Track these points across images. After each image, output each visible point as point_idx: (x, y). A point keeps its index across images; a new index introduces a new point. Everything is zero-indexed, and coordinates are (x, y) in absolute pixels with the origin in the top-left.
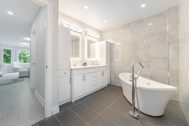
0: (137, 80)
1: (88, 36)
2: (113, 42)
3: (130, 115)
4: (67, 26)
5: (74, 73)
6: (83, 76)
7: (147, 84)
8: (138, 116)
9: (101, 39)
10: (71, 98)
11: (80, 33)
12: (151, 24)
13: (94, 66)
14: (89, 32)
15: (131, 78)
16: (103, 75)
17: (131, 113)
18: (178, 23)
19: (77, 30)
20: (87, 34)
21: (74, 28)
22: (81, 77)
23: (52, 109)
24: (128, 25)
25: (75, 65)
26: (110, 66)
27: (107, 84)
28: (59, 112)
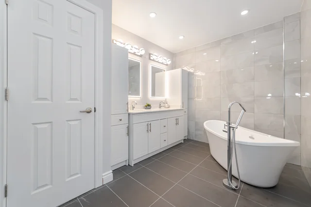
0: (237, 131)
1: (152, 61)
2: (191, 71)
3: (224, 184)
4: (122, 46)
5: (135, 119)
6: (148, 125)
7: (250, 137)
8: (236, 187)
9: (173, 67)
10: (128, 160)
11: (141, 56)
12: (255, 41)
13: (163, 109)
14: (155, 54)
15: (226, 127)
16: (177, 124)
17: (226, 181)
18: (300, 40)
19: (136, 51)
20: (151, 58)
21: (131, 48)
22: (144, 127)
23: (103, 175)
24: (218, 43)
25: (133, 108)
26: (187, 109)
27: (183, 138)
28: (112, 179)
